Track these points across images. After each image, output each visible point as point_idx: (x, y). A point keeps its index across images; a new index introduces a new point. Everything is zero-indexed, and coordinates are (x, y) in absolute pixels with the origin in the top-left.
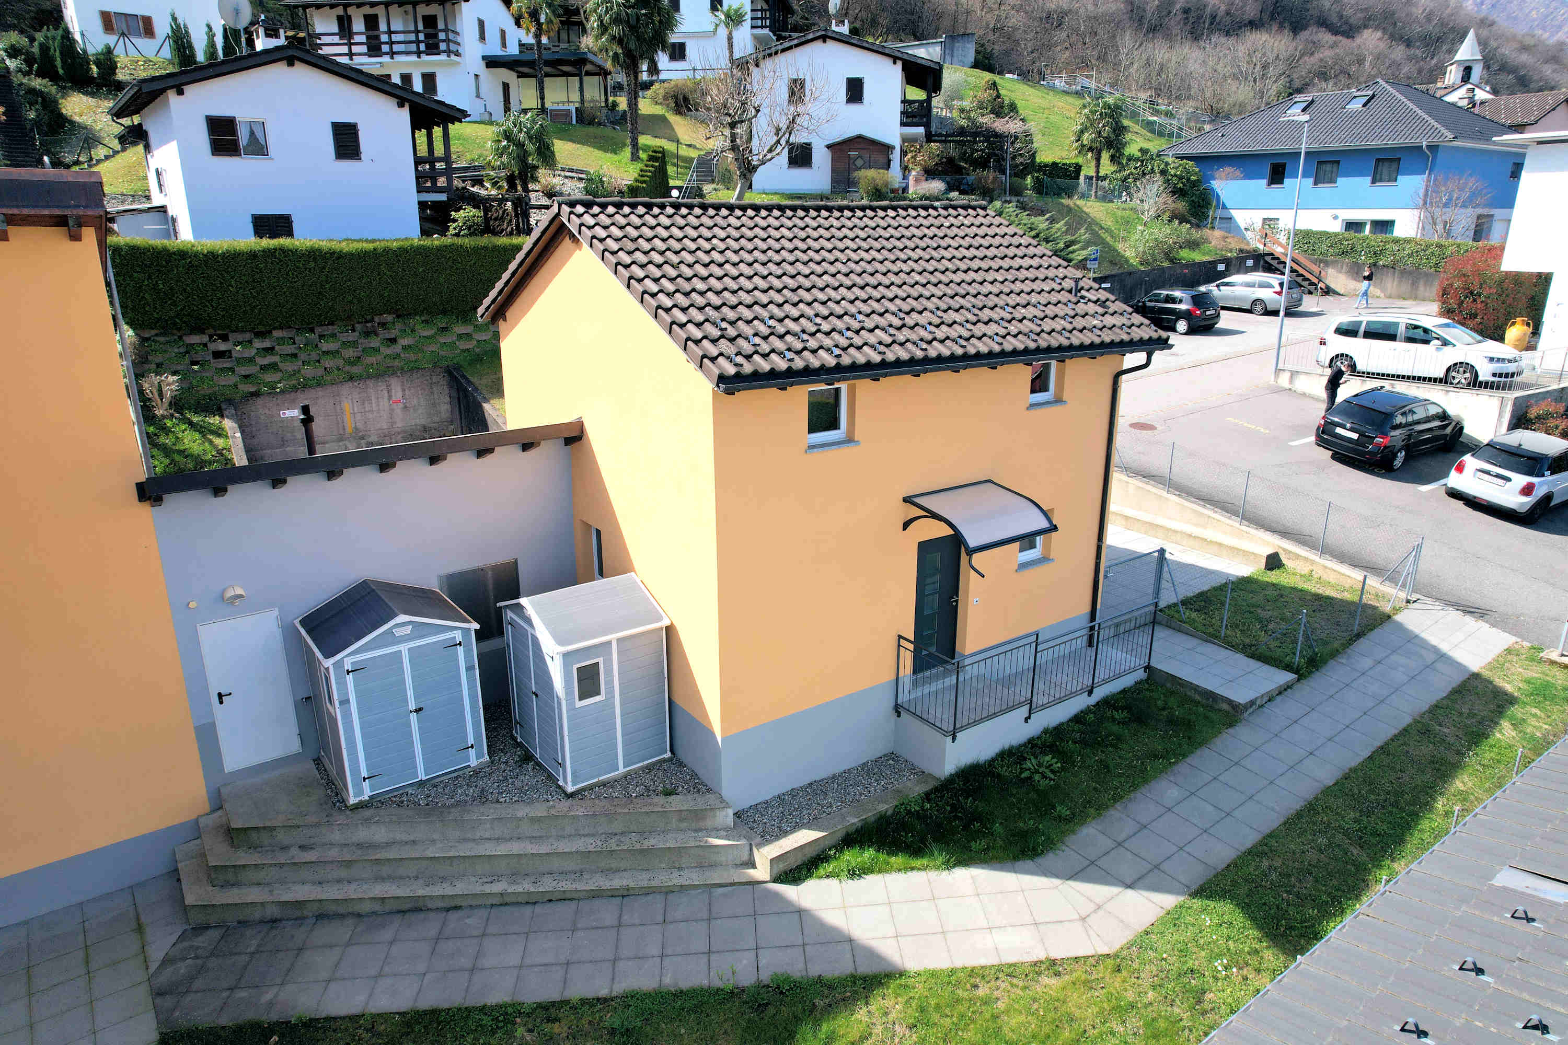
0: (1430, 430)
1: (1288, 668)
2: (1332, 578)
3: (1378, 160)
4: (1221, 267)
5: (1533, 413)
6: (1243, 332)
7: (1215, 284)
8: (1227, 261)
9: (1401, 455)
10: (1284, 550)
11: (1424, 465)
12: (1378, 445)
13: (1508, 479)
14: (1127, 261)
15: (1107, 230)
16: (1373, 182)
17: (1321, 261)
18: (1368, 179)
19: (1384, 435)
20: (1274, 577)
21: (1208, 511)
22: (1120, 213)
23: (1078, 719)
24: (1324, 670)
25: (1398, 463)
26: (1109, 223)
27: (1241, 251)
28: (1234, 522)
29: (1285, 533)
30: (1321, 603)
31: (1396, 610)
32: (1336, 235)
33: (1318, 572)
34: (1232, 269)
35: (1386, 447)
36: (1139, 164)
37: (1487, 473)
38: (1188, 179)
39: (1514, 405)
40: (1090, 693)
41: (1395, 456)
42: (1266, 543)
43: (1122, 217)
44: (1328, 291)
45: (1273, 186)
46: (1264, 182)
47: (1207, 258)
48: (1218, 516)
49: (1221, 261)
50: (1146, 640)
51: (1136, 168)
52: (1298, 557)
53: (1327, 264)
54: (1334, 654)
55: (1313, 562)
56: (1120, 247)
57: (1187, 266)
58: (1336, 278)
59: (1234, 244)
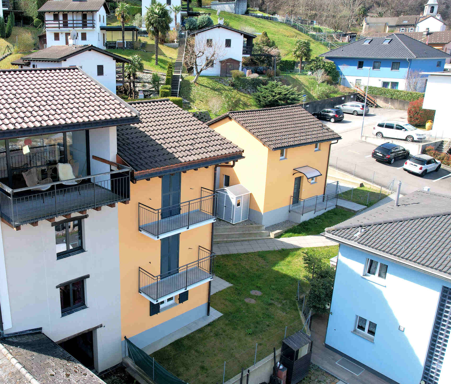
0: (401, 153)
1: (365, 205)
2: (375, 188)
3: (393, 63)
4: (343, 98)
5: (427, 149)
6: (351, 122)
7: (342, 105)
8: (345, 97)
9: (393, 160)
10: (365, 183)
11: (398, 163)
12: (387, 157)
13: (417, 166)
14: (314, 98)
15: (307, 87)
16: (392, 69)
17: (375, 96)
18: (390, 68)
19: (389, 155)
20: (362, 188)
21: (346, 174)
22: (310, 80)
23: (323, 214)
24: (373, 206)
25: (392, 162)
26: (307, 84)
27: (349, 93)
28: (352, 176)
29: (365, 179)
30: (373, 194)
31: (389, 195)
32: (380, 88)
33: (372, 187)
34: (347, 99)
35: (389, 158)
36: (316, 62)
37: (412, 164)
38: (332, 68)
39: (422, 147)
40: (325, 209)
41: (391, 160)
42: (360, 181)
43: (311, 82)
44: (377, 106)
45: (359, 69)
46: (356, 67)
47: (338, 96)
48: (348, 175)
49: (343, 97)
50: (336, 200)
51: (314, 64)
52: (367, 184)
53: (377, 97)
54: (375, 203)
55: (371, 185)
56: (311, 92)
57: (332, 99)
58: (379, 102)
59: (347, 90)
